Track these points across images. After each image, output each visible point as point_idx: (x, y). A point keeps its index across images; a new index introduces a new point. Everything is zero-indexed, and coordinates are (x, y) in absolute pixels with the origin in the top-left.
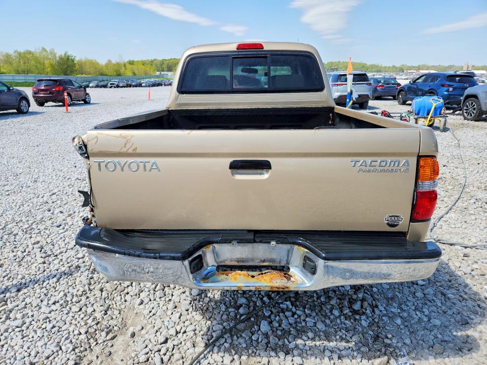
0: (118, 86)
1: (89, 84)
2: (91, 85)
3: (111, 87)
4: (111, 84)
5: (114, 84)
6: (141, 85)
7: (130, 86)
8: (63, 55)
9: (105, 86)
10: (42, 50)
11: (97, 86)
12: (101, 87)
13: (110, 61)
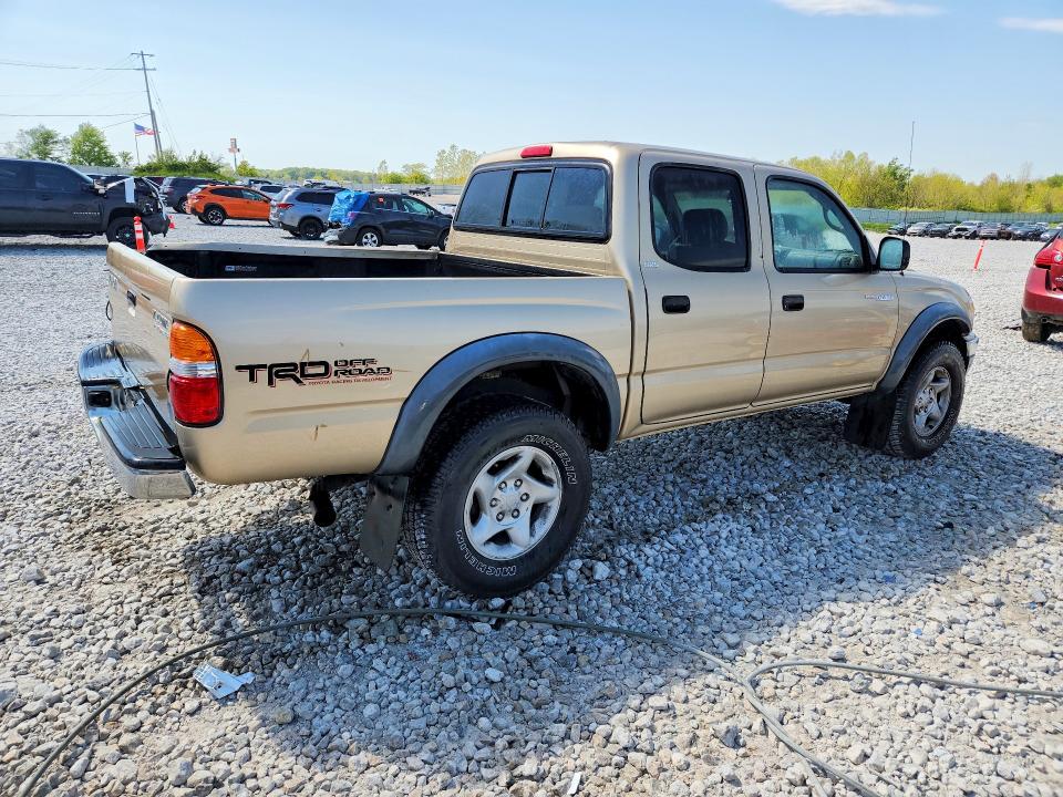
0: (974, 236)
1: (909, 226)
2: (910, 230)
3: (955, 237)
4: (958, 230)
5: (965, 230)
6: (1039, 235)
7: (1008, 236)
8: (886, 165)
9: (943, 235)
10: (846, 156)
11: (924, 233)
12: (932, 236)
13: (994, 178)
